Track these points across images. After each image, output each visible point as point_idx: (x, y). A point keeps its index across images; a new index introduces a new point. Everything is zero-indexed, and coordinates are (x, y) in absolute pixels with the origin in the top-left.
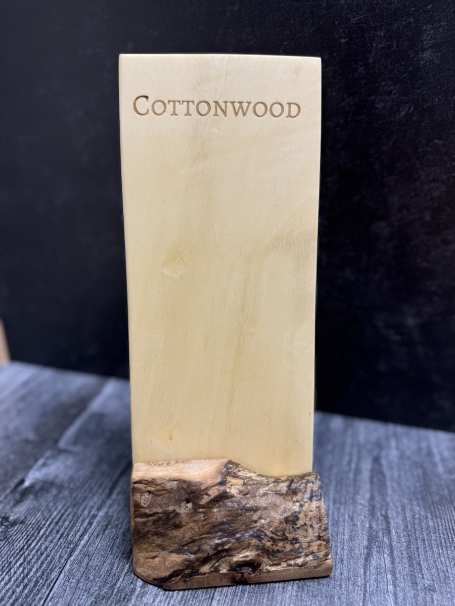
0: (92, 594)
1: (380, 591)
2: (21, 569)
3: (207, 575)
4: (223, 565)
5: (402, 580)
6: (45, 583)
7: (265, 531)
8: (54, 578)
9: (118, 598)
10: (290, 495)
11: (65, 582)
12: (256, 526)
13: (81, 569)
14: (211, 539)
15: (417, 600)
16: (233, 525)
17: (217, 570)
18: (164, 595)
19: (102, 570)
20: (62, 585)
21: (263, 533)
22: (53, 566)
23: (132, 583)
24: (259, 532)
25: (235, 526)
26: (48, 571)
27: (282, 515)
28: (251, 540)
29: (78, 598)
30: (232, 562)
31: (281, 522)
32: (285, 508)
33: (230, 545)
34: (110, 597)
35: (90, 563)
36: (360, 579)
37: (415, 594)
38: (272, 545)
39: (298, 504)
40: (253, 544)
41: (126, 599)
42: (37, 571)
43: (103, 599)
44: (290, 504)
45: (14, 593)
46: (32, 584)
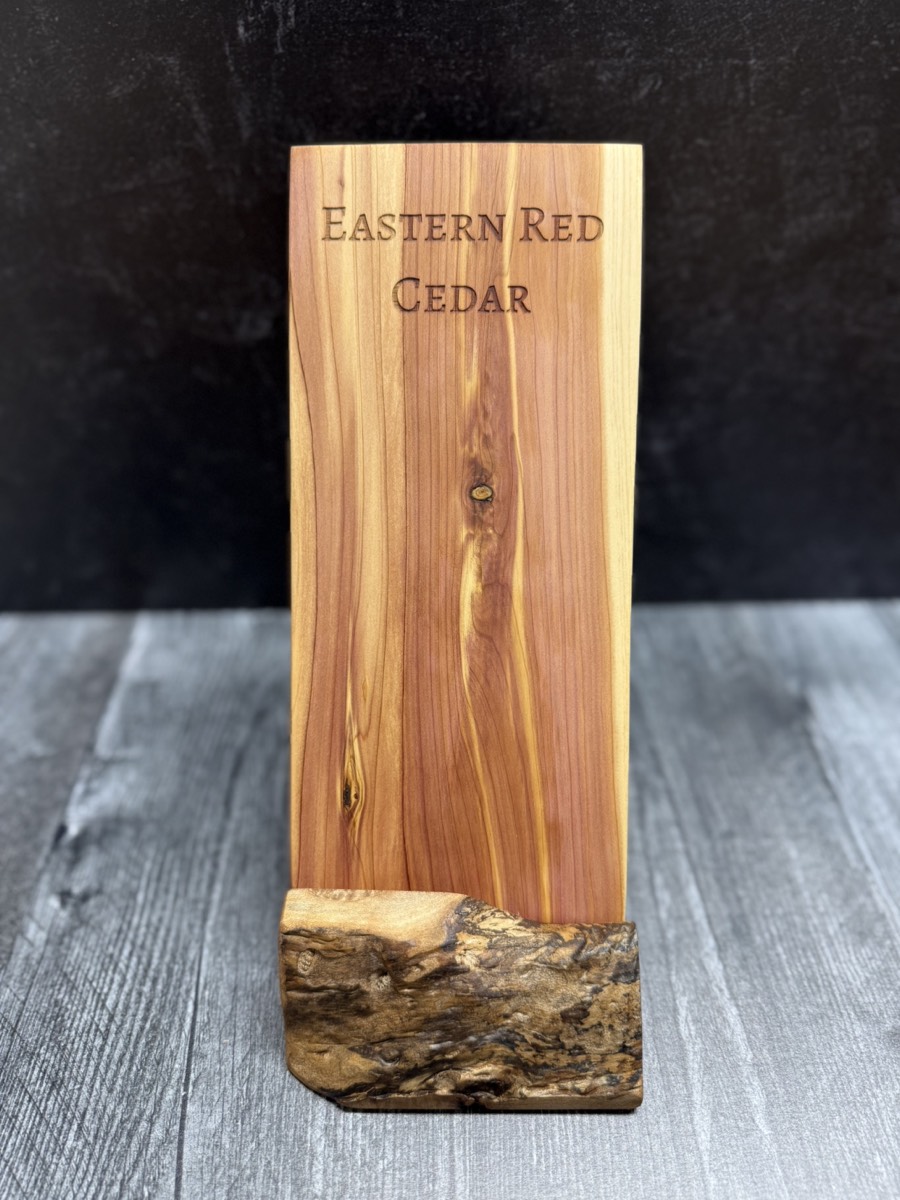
2: (134, 959)
3: (413, 1095)
6: (184, 967)
11: (214, 957)
12: (507, 1024)
14: (421, 1041)
16: (463, 1021)
17: (430, 1088)
20: (211, 965)
21: (518, 1037)
25: (468, 1022)
30: (458, 1081)
31: (553, 1019)
40: (499, 1054)
45: (140, 994)
46: (164, 975)
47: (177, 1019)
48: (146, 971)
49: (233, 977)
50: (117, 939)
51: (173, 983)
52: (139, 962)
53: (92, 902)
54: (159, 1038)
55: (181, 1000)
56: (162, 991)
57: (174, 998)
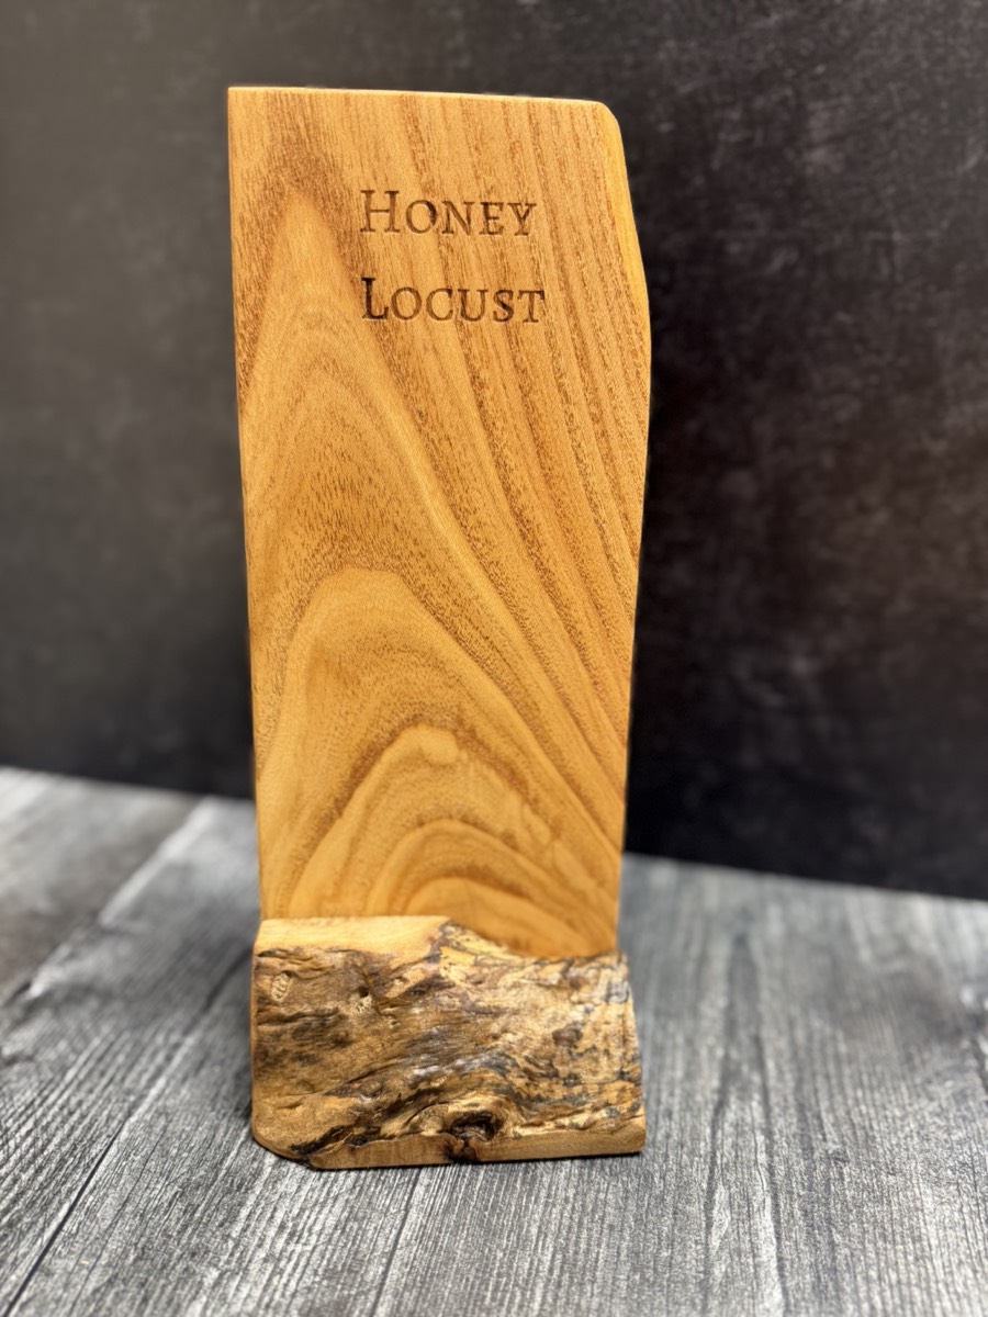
0: (176, 1180)
1: (742, 1163)
2: (30, 1140)
3: (395, 1139)
4: (429, 1122)
5: (785, 1144)
6: (79, 1162)
7: (513, 1056)
8: (97, 1155)
9: (228, 1185)
10: (566, 989)
11: (119, 1159)
12: (497, 1046)
13: (152, 1138)
14: (405, 1067)
15: (811, 1176)
16: (450, 1042)
17: (415, 1130)
18: (319, 1179)
19: (195, 1139)
20: (113, 1166)
21: (509, 1061)
22: (95, 1133)
23: (254, 1159)
24: (503, 1058)
25: (454, 1043)
26: (85, 1142)
27: (548, 1027)
28: (486, 1072)
29: (147, 1188)
30: (446, 1115)
31: (545, 1040)
32: (555, 1013)
33: (443, 1080)
34: (212, 1185)
35: (171, 1127)
36: (703, 1144)
37: (808, 1167)
38: (527, 1085)
39: (581, 1008)
40: (490, 1081)
41: (244, 1188)
42: (61, 1144)
43: (197, 1188)
44: (566, 1006)
45: (15, 1181)
46: (53, 1166)
47: (41, 1220)
48: (35, 1156)
49: (129, 1187)
50: (21, 1115)
51: (59, 1178)
52: (33, 1145)
53: (16, 1068)
54: (10, 1238)
55: (57, 1199)
56: (41, 1184)
57: (51, 1195)
